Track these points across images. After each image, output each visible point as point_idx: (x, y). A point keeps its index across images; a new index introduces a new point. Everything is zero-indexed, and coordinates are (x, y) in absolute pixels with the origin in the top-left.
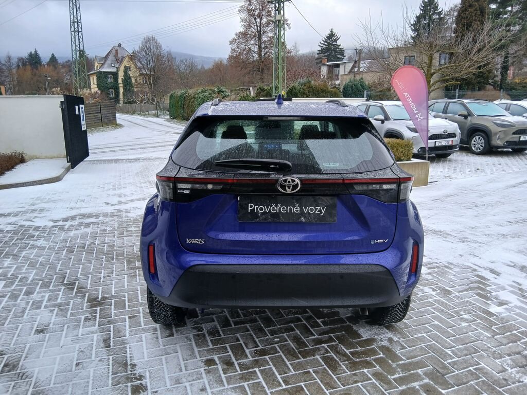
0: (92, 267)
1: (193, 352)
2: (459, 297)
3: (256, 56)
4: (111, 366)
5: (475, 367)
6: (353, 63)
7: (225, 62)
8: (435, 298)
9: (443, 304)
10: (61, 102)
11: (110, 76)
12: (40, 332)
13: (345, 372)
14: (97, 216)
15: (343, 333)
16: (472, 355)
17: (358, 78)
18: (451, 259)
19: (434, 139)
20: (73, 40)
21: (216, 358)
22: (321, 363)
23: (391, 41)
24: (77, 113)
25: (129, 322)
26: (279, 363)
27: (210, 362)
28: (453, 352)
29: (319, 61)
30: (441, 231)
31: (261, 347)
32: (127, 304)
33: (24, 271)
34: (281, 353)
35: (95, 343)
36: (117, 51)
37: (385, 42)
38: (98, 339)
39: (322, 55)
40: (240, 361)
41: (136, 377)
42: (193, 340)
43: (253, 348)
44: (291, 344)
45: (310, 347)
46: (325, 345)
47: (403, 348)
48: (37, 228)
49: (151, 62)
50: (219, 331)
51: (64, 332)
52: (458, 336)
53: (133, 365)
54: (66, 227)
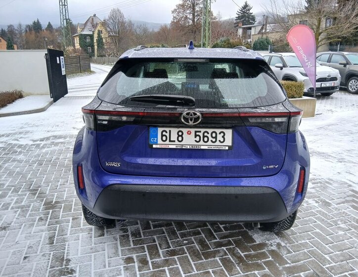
0: (53, 177)
1: (117, 251)
2: (337, 208)
3: (191, 22)
4: (50, 261)
5: (350, 272)
6: (261, 26)
7: (169, 26)
8: (318, 209)
9: (324, 214)
10: (46, 54)
11: (88, 37)
12: (3, 229)
13: (239, 273)
14: (65, 137)
15: (240, 237)
16: (348, 261)
17: (265, 36)
18: (331, 176)
19: (320, 82)
20: (61, 11)
21: (134, 256)
22: (220, 265)
23: (290, 8)
24: (58, 62)
25: (72, 223)
26: (185, 263)
27: (129, 260)
28: (331, 257)
29: (236, 26)
30: (323, 153)
31: (172, 248)
32: (73, 207)
33: (3, 179)
34: (188, 254)
35: (42, 239)
36: (93, 19)
37: (285, 9)
38: (45, 237)
39: (239, 20)
40: (154, 260)
41: (68, 271)
42: (119, 240)
43: (165, 248)
44: (197, 246)
45: (212, 250)
46: (225, 248)
47: (289, 252)
48: (20, 146)
49: (117, 27)
50: (140, 232)
51: (21, 230)
52: (335, 243)
53: (68, 261)
54: (41, 145)
